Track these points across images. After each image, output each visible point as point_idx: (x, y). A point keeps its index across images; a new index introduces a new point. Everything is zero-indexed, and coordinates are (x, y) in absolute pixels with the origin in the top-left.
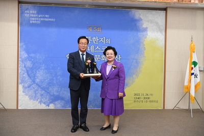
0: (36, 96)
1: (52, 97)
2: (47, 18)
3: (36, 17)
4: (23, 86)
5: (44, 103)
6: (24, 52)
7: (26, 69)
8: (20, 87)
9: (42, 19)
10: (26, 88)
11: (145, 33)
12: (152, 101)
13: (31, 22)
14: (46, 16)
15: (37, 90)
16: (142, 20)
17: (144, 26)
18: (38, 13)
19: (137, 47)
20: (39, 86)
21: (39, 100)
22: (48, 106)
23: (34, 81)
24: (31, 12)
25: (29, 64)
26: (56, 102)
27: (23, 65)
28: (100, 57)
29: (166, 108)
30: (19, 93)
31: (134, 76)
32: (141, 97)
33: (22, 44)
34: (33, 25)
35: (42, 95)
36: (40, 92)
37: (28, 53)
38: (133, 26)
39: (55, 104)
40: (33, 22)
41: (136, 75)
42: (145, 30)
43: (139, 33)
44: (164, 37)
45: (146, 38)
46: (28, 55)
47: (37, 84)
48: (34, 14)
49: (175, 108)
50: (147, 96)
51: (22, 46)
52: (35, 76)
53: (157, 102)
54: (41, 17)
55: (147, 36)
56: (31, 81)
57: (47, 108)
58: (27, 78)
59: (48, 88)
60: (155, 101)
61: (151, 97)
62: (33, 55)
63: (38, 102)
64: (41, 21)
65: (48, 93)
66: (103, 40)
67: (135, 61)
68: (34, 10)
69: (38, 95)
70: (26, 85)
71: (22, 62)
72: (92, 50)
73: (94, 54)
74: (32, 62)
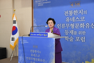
3: (41, 2)
9: (44, 3)
13: (39, 5)
33: (35, 19)
34: (39, 7)
37: (37, 24)
40: (40, 5)
54: (43, 2)
64: (44, 4)
71: (35, 30)
72: (74, 21)
73: (75, 23)
74: (39, 30)
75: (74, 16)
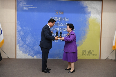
0: (26, 51)
1: (35, 52)
2: (32, 6)
3: (26, 6)
4: (19, 46)
5: (31, 55)
6: (19, 26)
7: (21, 36)
8: (17, 46)
10: (20, 47)
11: (89, 15)
12: (93, 55)
13: (23, 9)
14: (32, 5)
15: (27, 48)
16: (87, 7)
17: (89, 11)
18: (27, 4)
19: (85, 23)
20: (28, 46)
21: (28, 53)
22: (33, 57)
23: (25, 43)
24: (23, 3)
25: (22, 33)
26: (38, 55)
27: (19, 34)
28: (63, 29)
29: (101, 59)
30: (17, 49)
31: (83, 40)
32: (87, 52)
33: (18, 22)
34: (24, 11)
35: (29, 51)
36: (29, 49)
37: (22, 27)
38: (82, 10)
39: (37, 56)
40: (24, 9)
41: (84, 39)
42: (90, 13)
43: (86, 15)
44: (101, 17)
45: (90, 18)
46: (22, 28)
47: (27, 45)
48: (25, 4)
49: (107, 59)
50: (90, 52)
51: (18, 23)
52: (25, 40)
53: (96, 55)
54: (29, 6)
55: (91, 17)
56: (23, 42)
57: (32, 58)
58: (21, 41)
59: (33, 47)
60: (95, 55)
61: (92, 52)
62: (24, 28)
63: (27, 55)
64: (29, 8)
65: (33, 50)
66: (64, 19)
67: (83, 31)
68: (25, 2)
69: (28, 51)
70: (21, 45)
71: (18, 32)
72: (58, 25)
73: (59, 27)
74: (24, 32)
75: (59, 22)
